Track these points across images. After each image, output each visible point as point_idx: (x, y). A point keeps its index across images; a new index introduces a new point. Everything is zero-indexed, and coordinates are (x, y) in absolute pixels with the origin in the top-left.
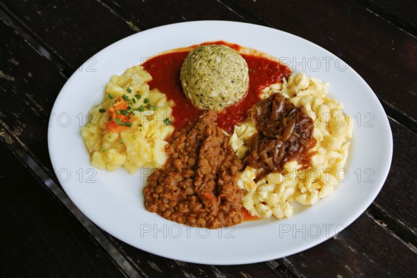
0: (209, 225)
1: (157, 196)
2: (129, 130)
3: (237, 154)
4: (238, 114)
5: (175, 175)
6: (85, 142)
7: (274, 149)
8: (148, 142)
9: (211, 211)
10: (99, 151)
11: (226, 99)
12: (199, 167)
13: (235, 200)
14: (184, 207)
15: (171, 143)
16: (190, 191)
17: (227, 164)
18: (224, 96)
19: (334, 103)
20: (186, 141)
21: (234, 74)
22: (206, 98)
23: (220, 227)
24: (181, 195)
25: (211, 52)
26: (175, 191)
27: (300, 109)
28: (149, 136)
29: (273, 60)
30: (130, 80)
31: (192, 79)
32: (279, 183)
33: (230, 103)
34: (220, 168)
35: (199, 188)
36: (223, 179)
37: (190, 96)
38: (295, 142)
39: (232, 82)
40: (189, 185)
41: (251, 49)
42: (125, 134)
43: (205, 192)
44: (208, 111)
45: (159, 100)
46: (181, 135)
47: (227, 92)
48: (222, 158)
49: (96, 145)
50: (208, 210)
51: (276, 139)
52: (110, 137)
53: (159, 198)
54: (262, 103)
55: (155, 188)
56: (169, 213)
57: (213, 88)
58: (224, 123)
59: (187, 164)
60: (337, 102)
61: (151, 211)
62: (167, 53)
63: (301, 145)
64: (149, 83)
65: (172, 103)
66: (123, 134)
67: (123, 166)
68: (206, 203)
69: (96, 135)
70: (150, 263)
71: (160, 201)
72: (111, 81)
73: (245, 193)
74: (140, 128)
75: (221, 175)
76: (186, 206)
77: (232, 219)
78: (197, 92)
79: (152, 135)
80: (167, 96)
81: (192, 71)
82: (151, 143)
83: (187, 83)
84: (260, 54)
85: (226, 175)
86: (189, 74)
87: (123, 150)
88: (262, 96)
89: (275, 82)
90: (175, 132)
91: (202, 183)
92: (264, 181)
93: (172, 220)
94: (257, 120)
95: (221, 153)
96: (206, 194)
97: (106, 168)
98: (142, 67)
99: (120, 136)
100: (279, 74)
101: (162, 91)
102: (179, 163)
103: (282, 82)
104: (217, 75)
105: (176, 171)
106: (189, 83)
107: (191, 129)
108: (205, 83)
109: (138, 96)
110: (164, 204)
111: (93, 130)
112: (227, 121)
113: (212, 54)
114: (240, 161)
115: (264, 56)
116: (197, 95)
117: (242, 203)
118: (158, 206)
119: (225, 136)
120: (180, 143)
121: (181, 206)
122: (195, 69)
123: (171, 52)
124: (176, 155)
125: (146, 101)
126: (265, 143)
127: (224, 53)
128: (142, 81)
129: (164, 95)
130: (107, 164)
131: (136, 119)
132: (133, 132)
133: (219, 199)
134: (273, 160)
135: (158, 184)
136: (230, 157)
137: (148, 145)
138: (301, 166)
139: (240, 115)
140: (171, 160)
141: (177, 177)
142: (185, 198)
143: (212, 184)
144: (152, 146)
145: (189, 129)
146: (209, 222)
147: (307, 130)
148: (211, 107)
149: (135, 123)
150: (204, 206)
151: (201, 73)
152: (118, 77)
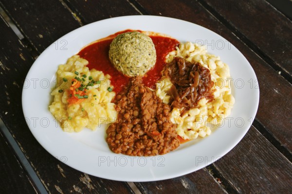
0: (161, 152)
1: (118, 142)
2: (86, 100)
3: (164, 102)
4: (155, 76)
5: (127, 124)
6: (54, 116)
7: (190, 93)
8: (102, 106)
9: (160, 143)
10: (67, 120)
11: (147, 67)
12: (144, 116)
13: (172, 132)
14: (140, 144)
15: (116, 103)
16: (141, 133)
17: (160, 110)
18: (146, 65)
19: (214, 57)
20: (127, 100)
21: (150, 49)
22: (135, 68)
23: (168, 152)
24: (135, 137)
25: (131, 37)
26: (131, 135)
27: (198, 65)
28: (101, 102)
29: (166, 36)
30: (74, 66)
31: (122, 57)
32: (197, 114)
33: (149, 69)
34: (156, 113)
35: (147, 130)
36: (161, 120)
37: (122, 69)
38: (202, 86)
39: (150, 55)
40: (139, 129)
41: (149, 32)
42: (85, 104)
43: (152, 131)
44: (136, 77)
45: (99, 76)
46: (123, 96)
47: (147, 62)
48: (156, 106)
49: (64, 116)
50: (158, 143)
51: (190, 86)
52: (74, 108)
53: (121, 143)
54: (170, 65)
55: (115, 137)
56: (130, 152)
57: (139, 61)
58: (149, 83)
59: (133, 115)
60: (215, 56)
61: (118, 153)
62: (93, 43)
63: (206, 87)
64: (87, 66)
65: (109, 76)
66: (83, 105)
67: (86, 127)
68: (155, 138)
69: (61, 110)
70: (56, 186)
71: (122, 145)
72: (59, 69)
73: (177, 125)
74: (95, 97)
75: (160, 118)
76: (142, 144)
77: (175, 145)
78: (128, 66)
79: (103, 101)
80: (103, 72)
81: (121, 52)
82: (104, 107)
83: (119, 61)
84: (157, 34)
85: (162, 117)
86: (119, 54)
87: (86, 115)
88: (167, 61)
89: (171, 51)
90: (117, 95)
91: (148, 126)
92: (186, 115)
93: (134, 155)
94: (170, 77)
95: (154, 103)
96: (154, 133)
97: (75, 131)
98: (78, 56)
99: (81, 106)
100: (172, 45)
101: (99, 69)
102: (128, 116)
103: (176, 50)
104: (139, 51)
105: (127, 122)
106: (120, 60)
107: (128, 91)
108: (133, 58)
109: (85, 76)
110: (125, 146)
111: (58, 105)
112: (149, 81)
113: (132, 38)
114: (168, 106)
115: (159, 35)
116: (127, 68)
117: (176, 133)
118: (122, 148)
119: (152, 92)
120: (124, 102)
121: (138, 144)
122: (123, 50)
123: (96, 42)
124: (123, 111)
125: (90, 78)
126: (182, 91)
127: (140, 36)
128: (82, 66)
129: (101, 72)
130: (75, 128)
131: (90, 92)
132: (90, 102)
133: (163, 133)
134: (191, 101)
135: (117, 133)
136: (160, 105)
137: (103, 108)
138: (208, 100)
139: (157, 76)
140: (121, 116)
141: (129, 126)
142: (139, 138)
143: (155, 125)
144: (106, 109)
145: (126, 91)
146: (160, 150)
147: (207, 77)
148: (138, 74)
149: (90, 95)
150: (154, 141)
151: (128, 52)
152: (63, 65)
